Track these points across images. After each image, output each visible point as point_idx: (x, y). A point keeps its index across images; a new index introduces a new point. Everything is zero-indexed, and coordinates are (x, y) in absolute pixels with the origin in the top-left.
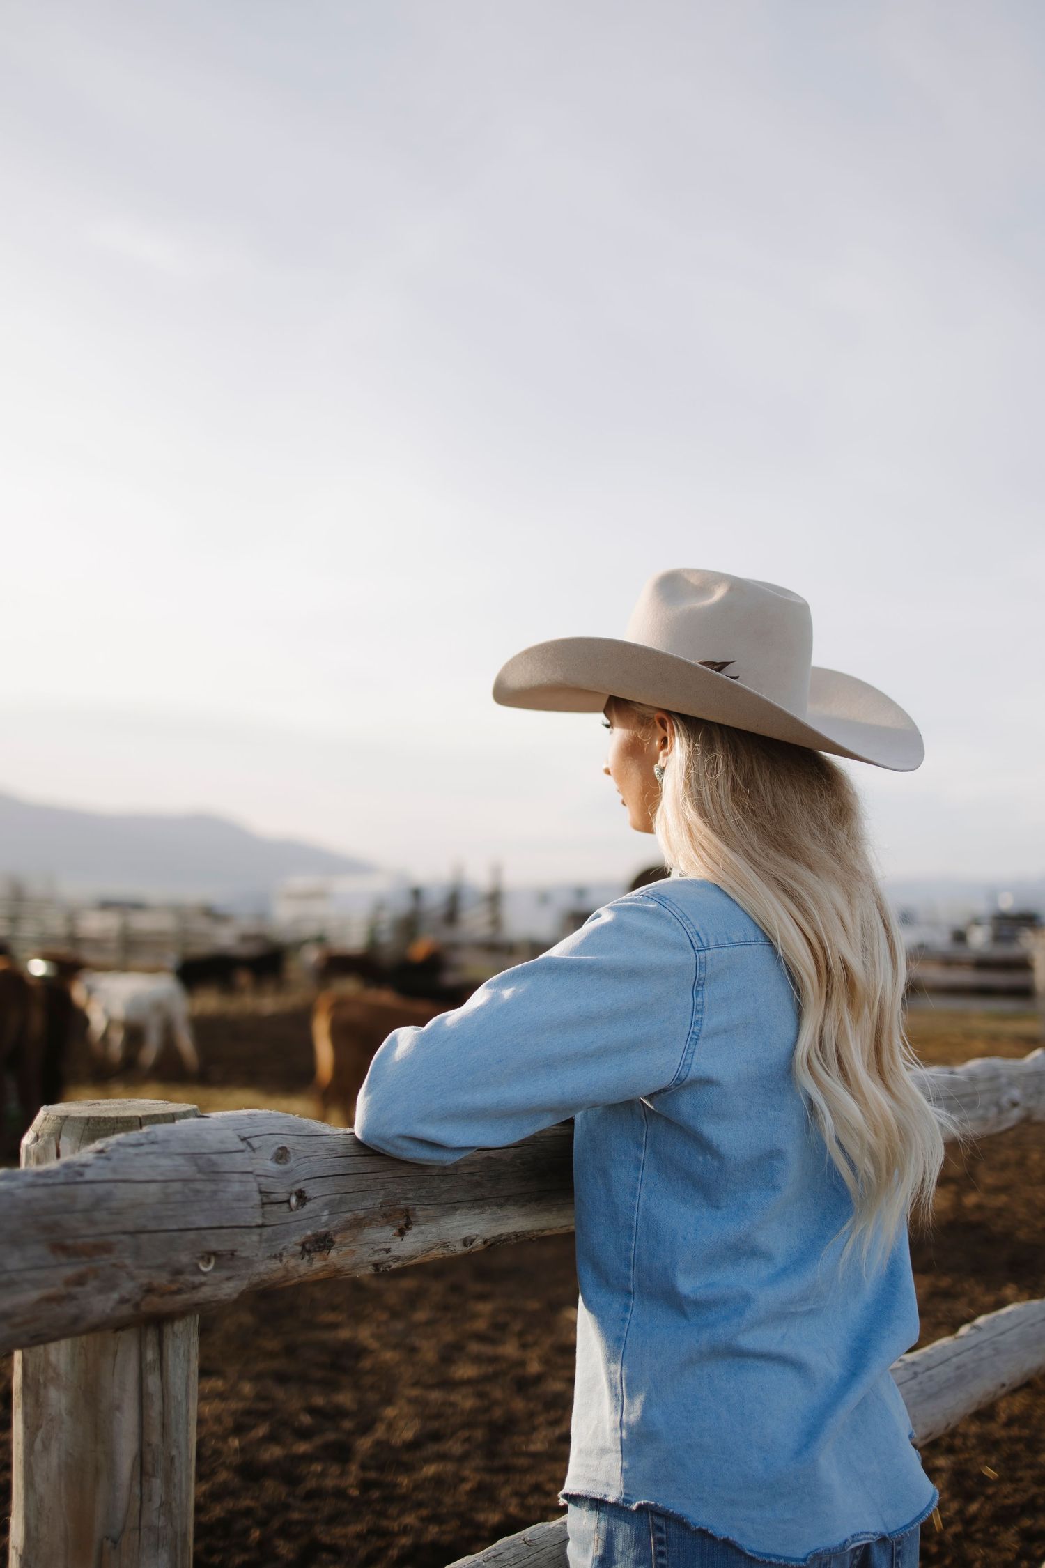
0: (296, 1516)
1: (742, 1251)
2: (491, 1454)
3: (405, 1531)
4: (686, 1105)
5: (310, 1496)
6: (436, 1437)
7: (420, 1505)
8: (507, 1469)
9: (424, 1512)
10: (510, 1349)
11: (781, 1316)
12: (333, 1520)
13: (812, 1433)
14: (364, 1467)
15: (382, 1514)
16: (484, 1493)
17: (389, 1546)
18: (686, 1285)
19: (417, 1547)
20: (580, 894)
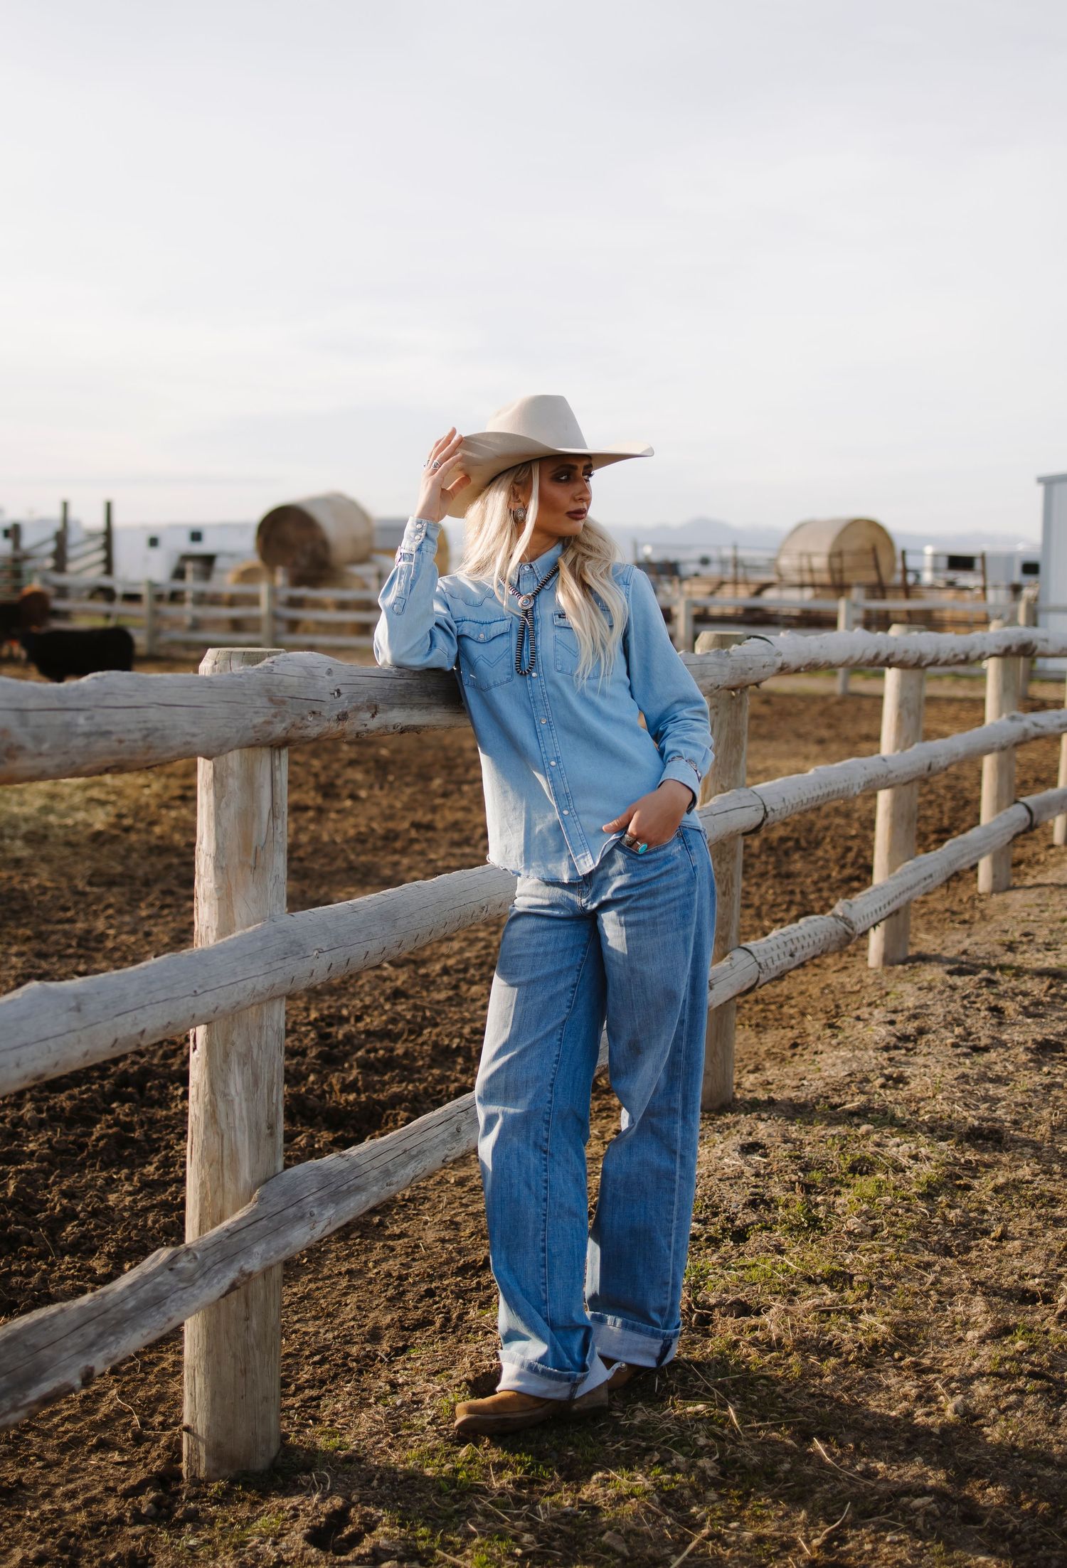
20: (196, 536)
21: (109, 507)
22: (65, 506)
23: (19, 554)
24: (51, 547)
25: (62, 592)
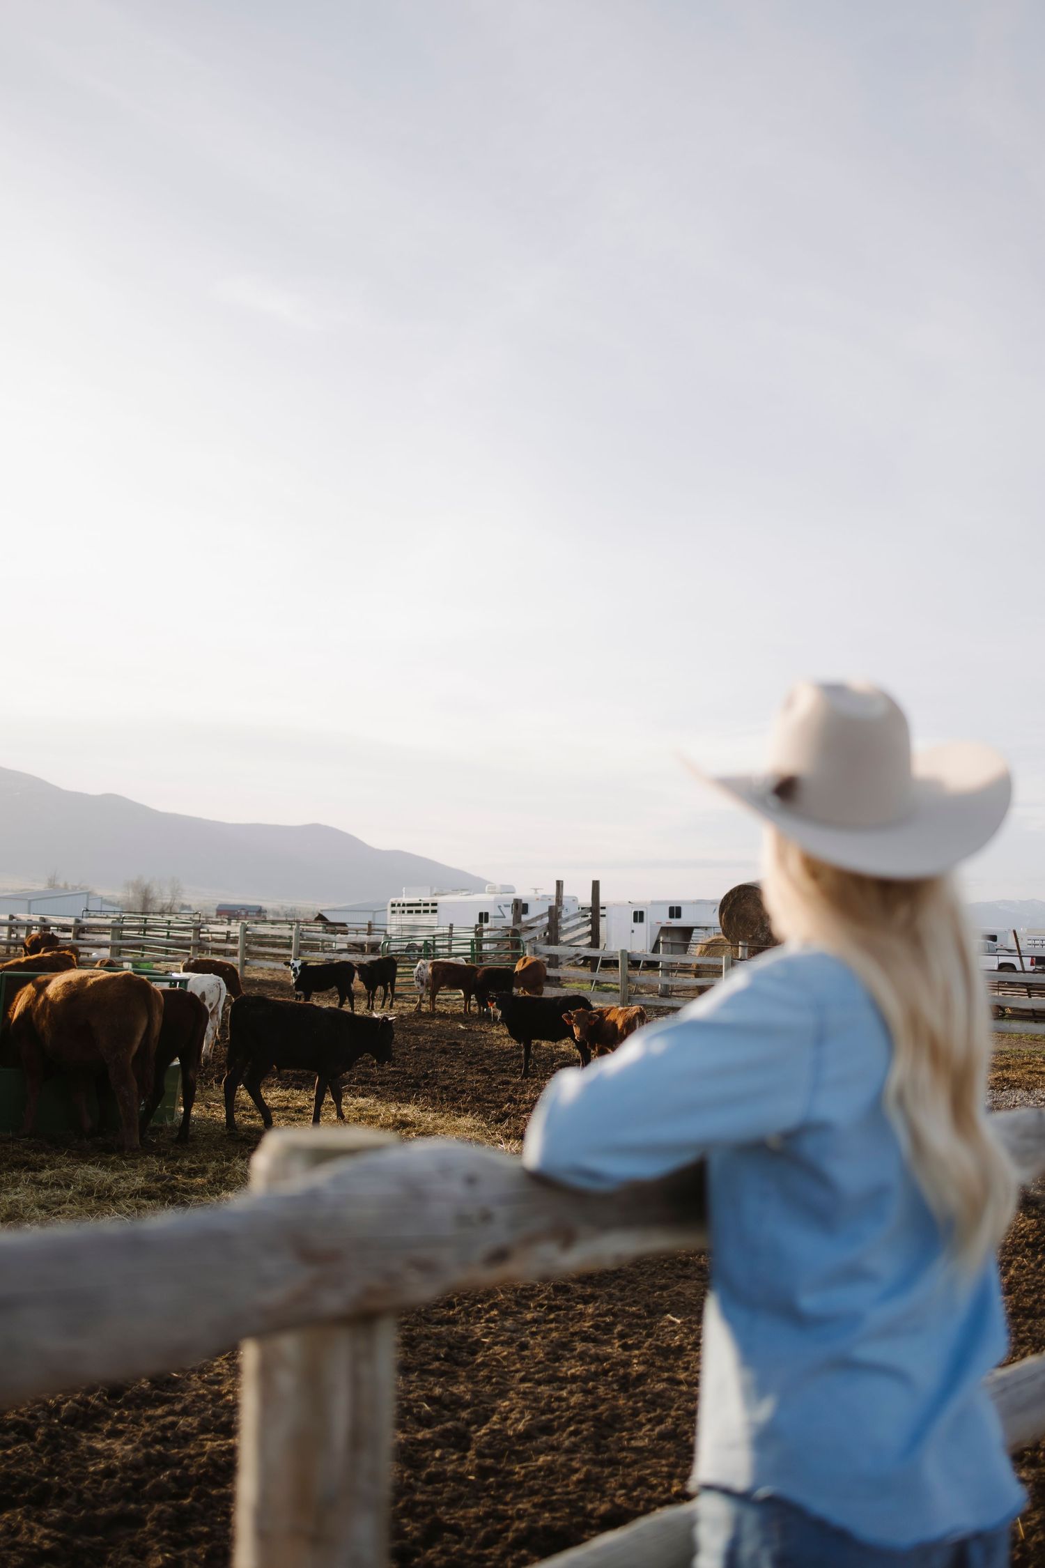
0: (419, 1497)
1: (854, 1274)
2: (598, 1449)
3: (520, 1516)
4: (809, 1146)
5: (431, 1479)
6: (547, 1429)
7: (533, 1492)
8: (613, 1462)
9: (537, 1499)
10: (614, 1350)
11: (890, 1331)
12: (453, 1503)
13: (917, 1437)
14: (480, 1455)
15: (498, 1499)
16: (592, 1484)
17: (506, 1529)
18: (809, 1302)
19: (532, 1531)
20: (675, 912)
21: (596, 885)
22: (559, 884)
23: (518, 927)
24: (546, 920)
25: (554, 961)
